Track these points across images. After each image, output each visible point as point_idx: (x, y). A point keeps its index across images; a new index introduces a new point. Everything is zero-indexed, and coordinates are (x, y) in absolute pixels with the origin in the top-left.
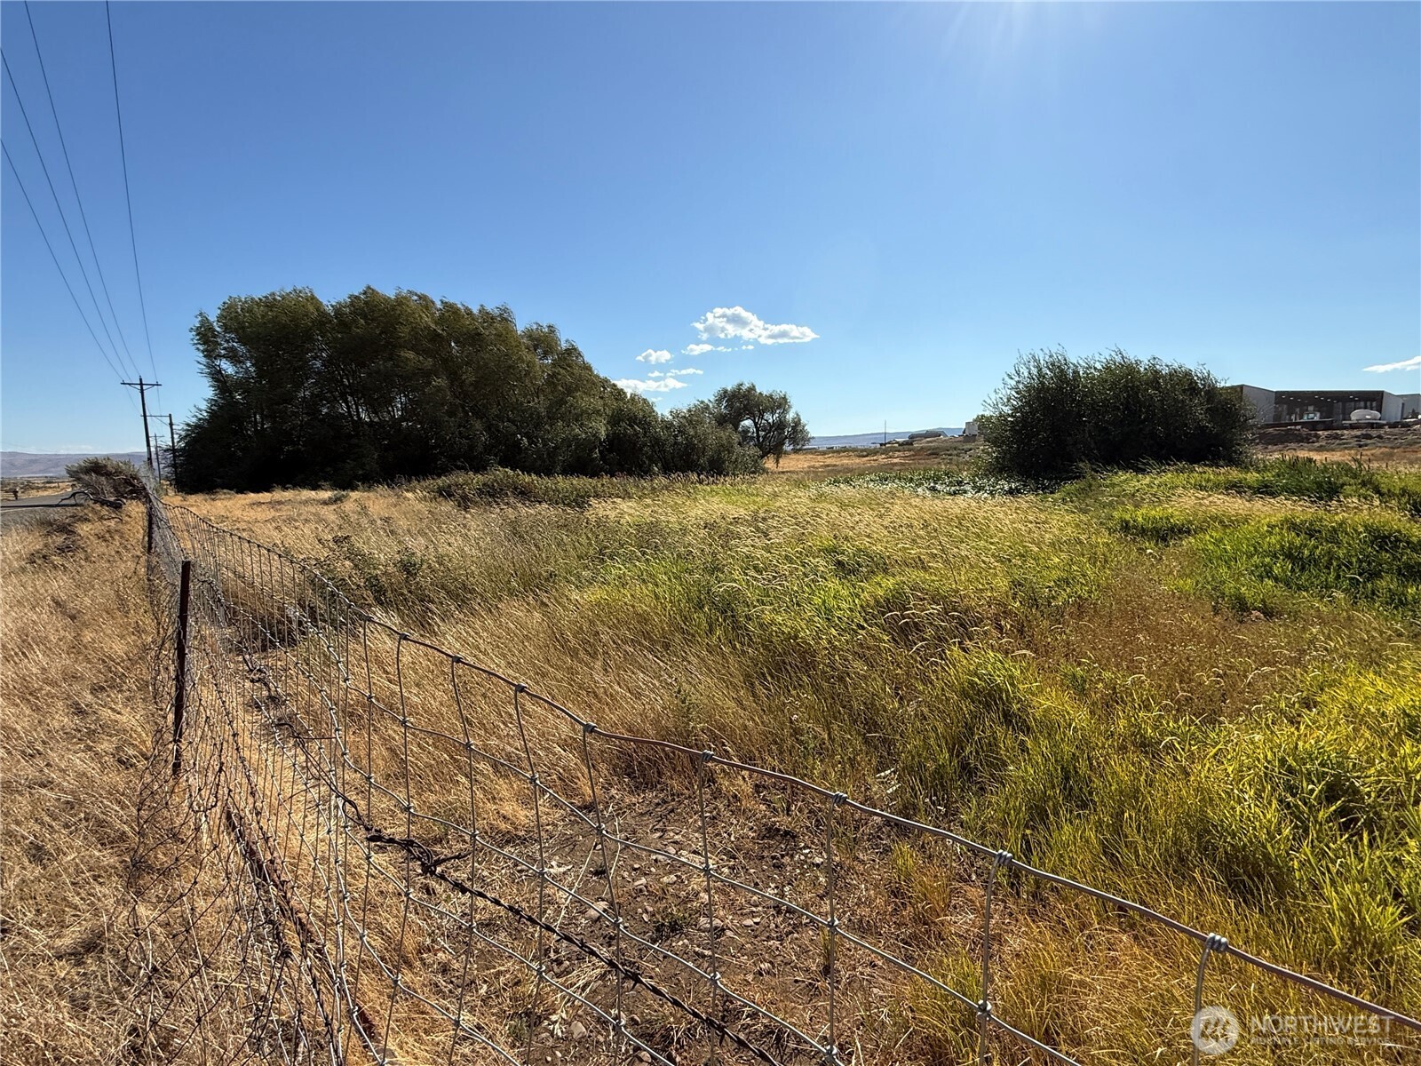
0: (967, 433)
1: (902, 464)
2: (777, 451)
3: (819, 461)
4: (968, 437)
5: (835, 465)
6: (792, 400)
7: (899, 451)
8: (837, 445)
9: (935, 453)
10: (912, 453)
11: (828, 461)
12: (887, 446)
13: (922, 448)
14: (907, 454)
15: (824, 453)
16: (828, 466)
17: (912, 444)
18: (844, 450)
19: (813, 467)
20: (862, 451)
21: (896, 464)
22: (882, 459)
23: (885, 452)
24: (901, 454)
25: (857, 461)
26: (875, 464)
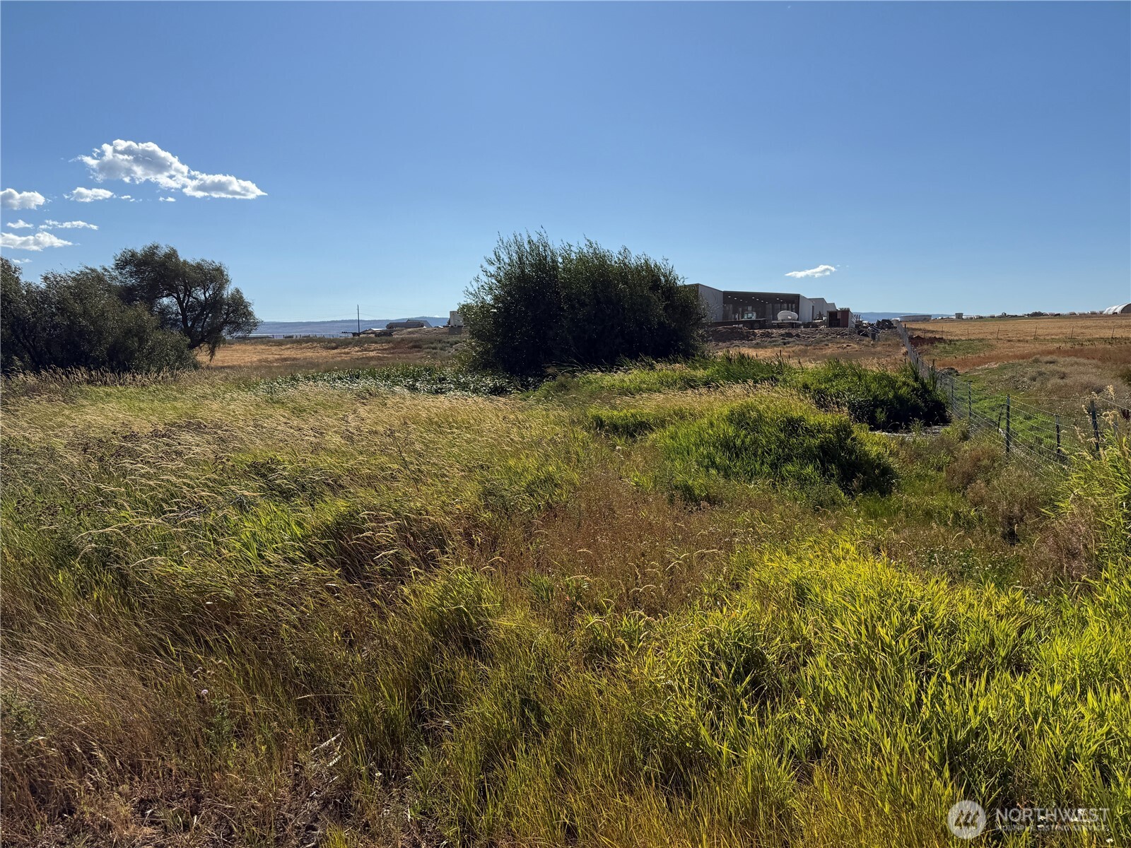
0: (452, 324)
1: (379, 359)
2: (212, 339)
3: (273, 354)
4: (452, 328)
5: (295, 359)
6: (231, 273)
7: (376, 343)
8: (297, 333)
9: (417, 345)
10: (391, 345)
11: (287, 354)
12: (360, 336)
13: (403, 340)
14: (386, 346)
15: (279, 343)
16: (286, 359)
17: (390, 335)
18: (308, 340)
19: (266, 361)
20: (330, 341)
21: (372, 358)
22: (355, 352)
23: (359, 343)
24: (378, 346)
25: (325, 353)
26: (346, 358)
